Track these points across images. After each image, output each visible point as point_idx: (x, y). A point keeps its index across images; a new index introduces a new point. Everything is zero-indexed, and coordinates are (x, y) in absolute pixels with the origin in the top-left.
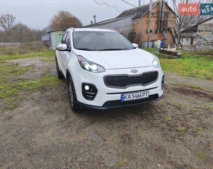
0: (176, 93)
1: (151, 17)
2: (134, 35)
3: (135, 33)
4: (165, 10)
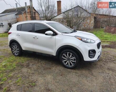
1: (28, 14)
4: (34, 11)
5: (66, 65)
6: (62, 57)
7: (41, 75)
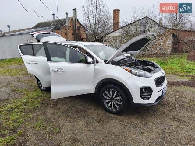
1: (69, 30)
4: (78, 25)
5: (108, 107)
6: (103, 95)
7: (70, 119)
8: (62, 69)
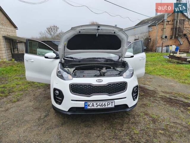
0: (162, 102)
1: (166, 24)
2: (150, 40)
3: (150, 39)
4: (180, 18)
8: (31, 60)
